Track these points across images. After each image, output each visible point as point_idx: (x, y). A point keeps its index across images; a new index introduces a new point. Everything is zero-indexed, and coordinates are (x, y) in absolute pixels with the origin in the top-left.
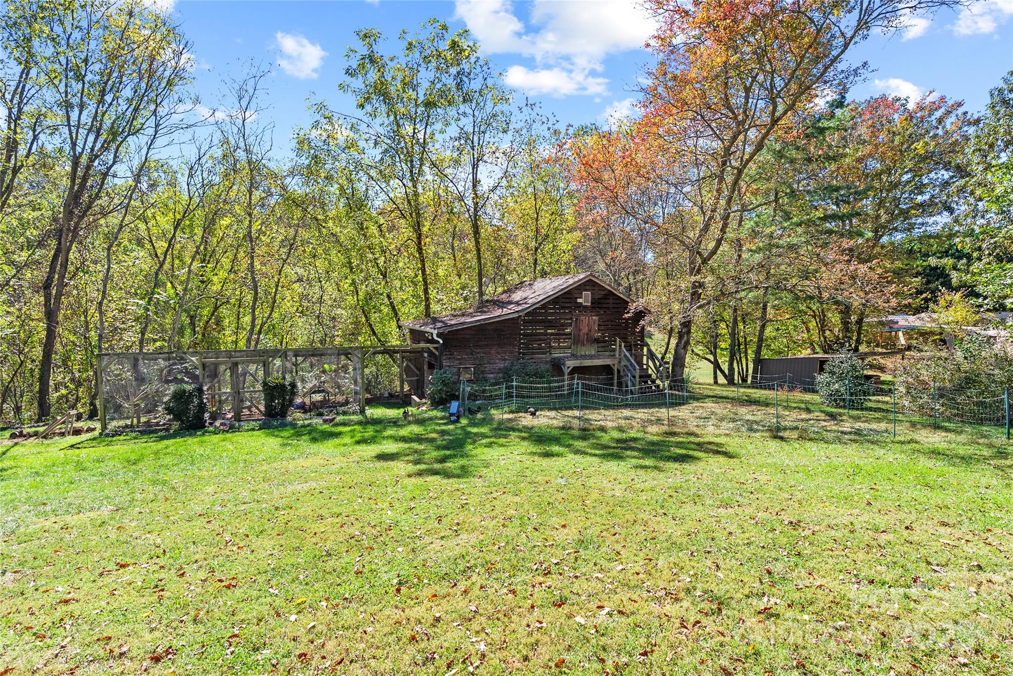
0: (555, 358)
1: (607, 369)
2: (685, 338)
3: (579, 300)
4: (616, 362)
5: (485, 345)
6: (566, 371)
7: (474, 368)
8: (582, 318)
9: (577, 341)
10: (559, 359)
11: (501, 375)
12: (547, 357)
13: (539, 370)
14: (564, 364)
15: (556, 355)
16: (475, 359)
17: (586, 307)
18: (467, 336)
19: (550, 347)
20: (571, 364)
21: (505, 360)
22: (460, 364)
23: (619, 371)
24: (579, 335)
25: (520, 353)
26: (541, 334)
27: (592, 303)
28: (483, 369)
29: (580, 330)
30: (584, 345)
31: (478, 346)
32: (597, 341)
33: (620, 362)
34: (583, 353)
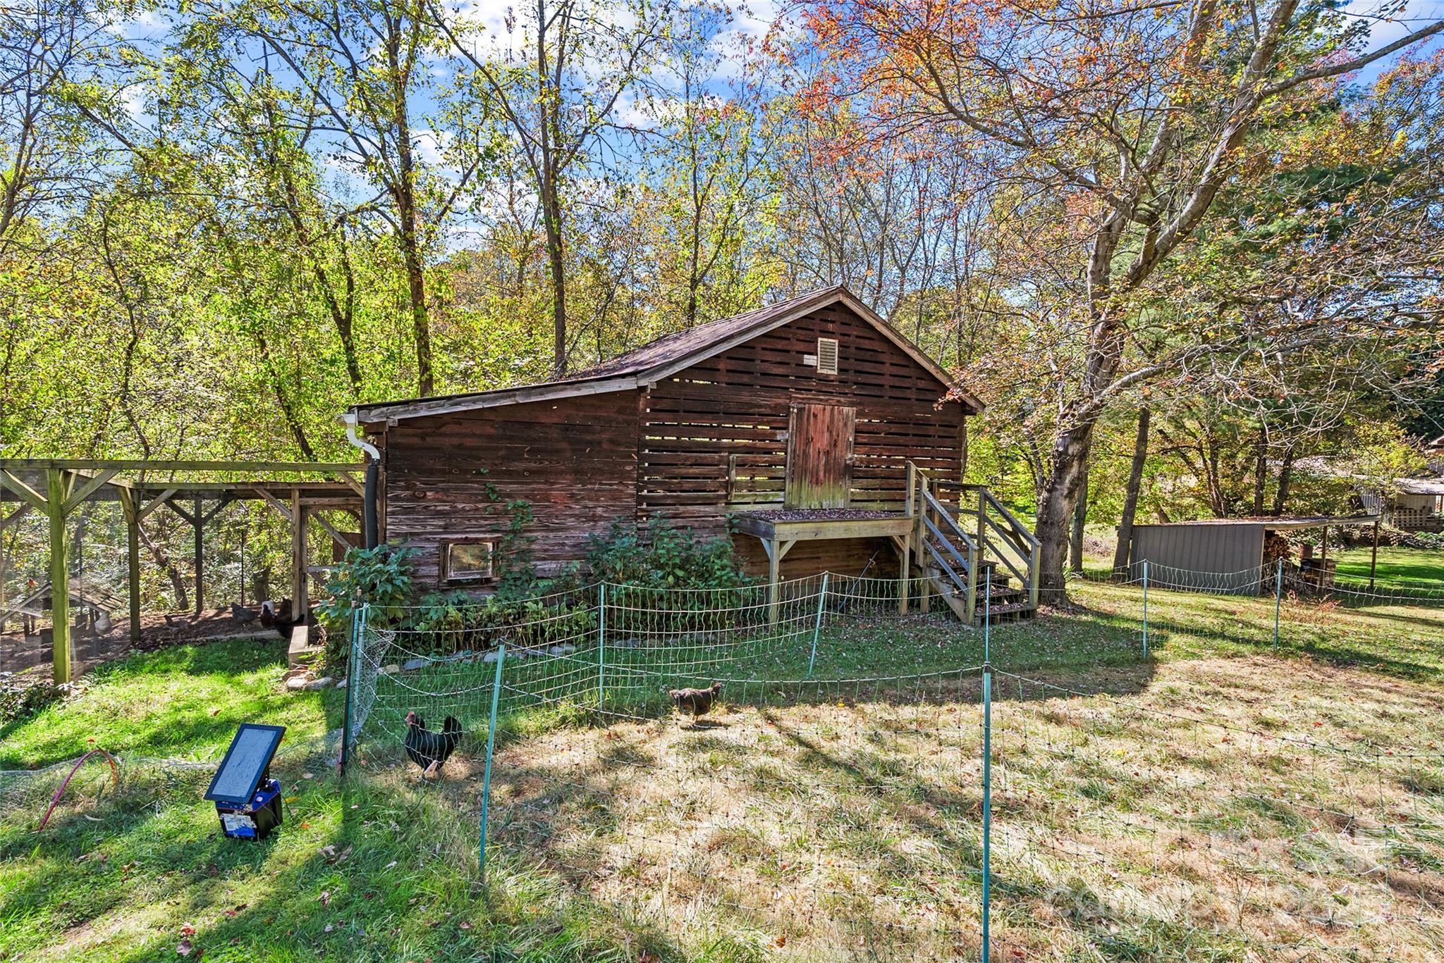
0: (742, 517)
1: (883, 549)
2: (1074, 470)
3: (809, 360)
4: (908, 529)
5: (532, 472)
6: (776, 554)
7: (496, 543)
8: (816, 408)
9: (802, 472)
10: (754, 518)
11: (576, 565)
12: (719, 512)
13: (696, 552)
14: (769, 535)
15: (745, 509)
16: (497, 514)
17: (825, 379)
18: (469, 442)
19: (729, 485)
20: (789, 532)
21: (594, 519)
22: (446, 528)
23: (913, 554)
24: (806, 454)
25: (639, 500)
26: (704, 448)
27: (841, 370)
28: (524, 545)
29: (808, 441)
30: (818, 482)
31: (509, 473)
32: (851, 472)
33: (916, 530)
34: (815, 504)
